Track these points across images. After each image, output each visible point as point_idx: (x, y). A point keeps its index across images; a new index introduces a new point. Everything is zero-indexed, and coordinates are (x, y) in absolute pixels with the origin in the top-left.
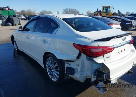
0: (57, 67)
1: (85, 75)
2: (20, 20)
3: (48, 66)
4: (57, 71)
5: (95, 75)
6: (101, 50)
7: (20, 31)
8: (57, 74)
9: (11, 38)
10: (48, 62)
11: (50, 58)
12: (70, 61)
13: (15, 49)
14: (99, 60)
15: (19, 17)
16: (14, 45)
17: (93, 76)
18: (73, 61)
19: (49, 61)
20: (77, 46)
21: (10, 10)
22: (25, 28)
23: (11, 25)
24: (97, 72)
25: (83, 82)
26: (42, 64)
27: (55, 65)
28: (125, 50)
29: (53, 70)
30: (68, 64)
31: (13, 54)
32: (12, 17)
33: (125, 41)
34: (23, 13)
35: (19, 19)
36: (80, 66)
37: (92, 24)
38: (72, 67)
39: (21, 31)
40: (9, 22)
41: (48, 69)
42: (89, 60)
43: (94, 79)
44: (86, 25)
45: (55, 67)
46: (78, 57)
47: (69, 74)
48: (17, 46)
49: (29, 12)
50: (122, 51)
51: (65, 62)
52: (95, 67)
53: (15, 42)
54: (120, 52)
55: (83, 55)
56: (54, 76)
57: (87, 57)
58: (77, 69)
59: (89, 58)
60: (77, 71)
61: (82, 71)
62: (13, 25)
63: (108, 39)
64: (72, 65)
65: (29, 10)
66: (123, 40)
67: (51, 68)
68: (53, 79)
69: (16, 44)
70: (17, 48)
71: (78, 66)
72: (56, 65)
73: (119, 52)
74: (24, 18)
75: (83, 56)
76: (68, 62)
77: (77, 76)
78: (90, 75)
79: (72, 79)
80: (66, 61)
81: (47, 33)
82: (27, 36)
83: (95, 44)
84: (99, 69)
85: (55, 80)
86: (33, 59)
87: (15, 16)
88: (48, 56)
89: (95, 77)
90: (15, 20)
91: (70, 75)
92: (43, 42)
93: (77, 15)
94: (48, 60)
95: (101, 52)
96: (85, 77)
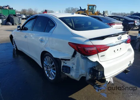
0: (53, 66)
1: (80, 73)
2: (21, 19)
3: (46, 65)
4: (54, 69)
5: (90, 73)
6: (95, 49)
7: (18, 30)
8: (54, 72)
9: (10, 37)
10: (45, 61)
11: (47, 57)
12: (66, 60)
13: (14, 49)
14: (94, 58)
15: (20, 17)
16: (13, 44)
17: (88, 74)
18: (69, 60)
19: (47, 60)
20: (72, 45)
21: (10, 9)
22: (24, 27)
23: (11, 24)
24: (92, 70)
25: (78, 80)
26: (40, 64)
27: (51, 64)
28: (121, 49)
29: (50, 69)
30: (64, 62)
31: (12, 54)
32: (12, 17)
33: (120, 40)
34: (24, 12)
35: (19, 18)
36: (75, 64)
37: (90, 23)
38: (68, 66)
39: (20, 31)
40: (9, 21)
41: (45, 68)
42: (83, 58)
43: (89, 77)
44: (84, 25)
45: (52, 66)
46: (74, 56)
47: (65, 72)
48: (16, 45)
49: (30, 11)
50: (118, 50)
51: (62, 61)
52: (90, 66)
53: (14, 42)
54: (116, 51)
55: (78, 53)
56: (51, 74)
57: (81, 56)
58: (73, 67)
59: (84, 56)
60: (73, 69)
61: (77, 69)
62: (13, 25)
63: (102, 38)
64: (68, 64)
65: (30, 9)
66: (118, 39)
67: (48, 67)
68: (50, 78)
69: (15, 43)
70: (16, 47)
71: (74, 64)
72: (53, 64)
73: (114, 51)
74: (25, 17)
75: (78, 55)
76: (64, 61)
77: (73, 74)
78: (85, 73)
79: (68, 77)
80: (62, 59)
81: (44, 32)
82: (26, 36)
83: (89, 43)
84: (95, 67)
85: (52, 79)
86: (31, 58)
87: (15, 16)
88: (45, 55)
89: (90, 75)
90: (16, 19)
91: (66, 74)
92: (40, 42)
93: (75, 14)
94: (45, 59)
95: (96, 50)
96: (80, 75)
